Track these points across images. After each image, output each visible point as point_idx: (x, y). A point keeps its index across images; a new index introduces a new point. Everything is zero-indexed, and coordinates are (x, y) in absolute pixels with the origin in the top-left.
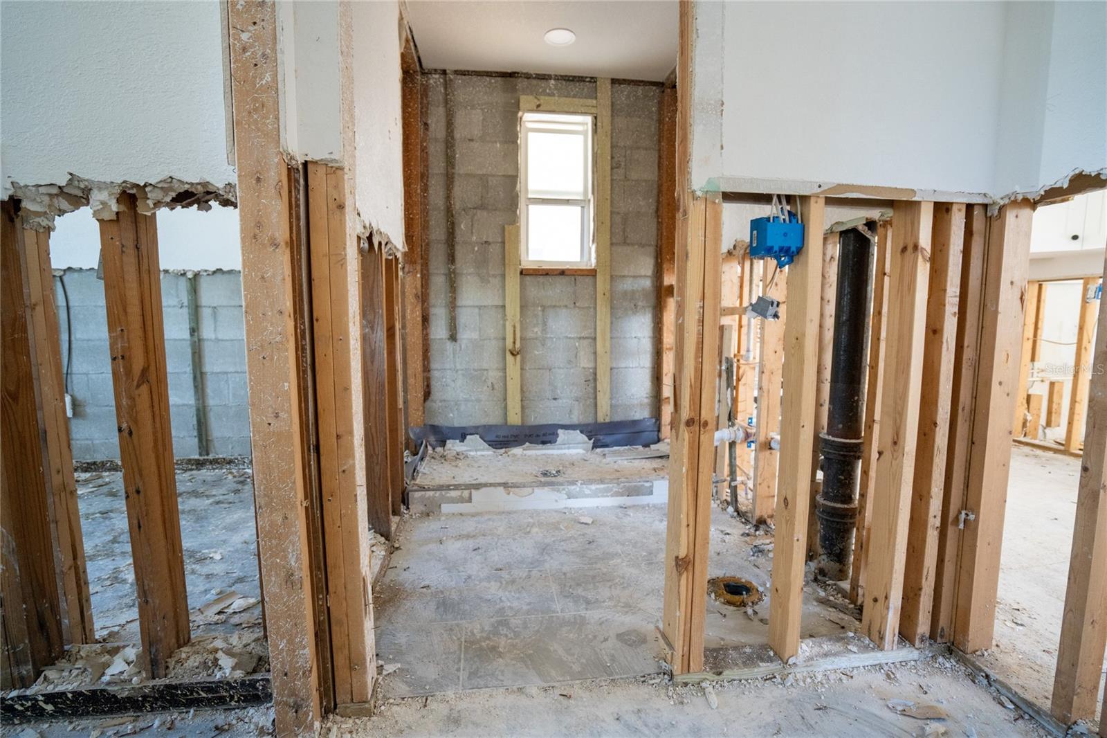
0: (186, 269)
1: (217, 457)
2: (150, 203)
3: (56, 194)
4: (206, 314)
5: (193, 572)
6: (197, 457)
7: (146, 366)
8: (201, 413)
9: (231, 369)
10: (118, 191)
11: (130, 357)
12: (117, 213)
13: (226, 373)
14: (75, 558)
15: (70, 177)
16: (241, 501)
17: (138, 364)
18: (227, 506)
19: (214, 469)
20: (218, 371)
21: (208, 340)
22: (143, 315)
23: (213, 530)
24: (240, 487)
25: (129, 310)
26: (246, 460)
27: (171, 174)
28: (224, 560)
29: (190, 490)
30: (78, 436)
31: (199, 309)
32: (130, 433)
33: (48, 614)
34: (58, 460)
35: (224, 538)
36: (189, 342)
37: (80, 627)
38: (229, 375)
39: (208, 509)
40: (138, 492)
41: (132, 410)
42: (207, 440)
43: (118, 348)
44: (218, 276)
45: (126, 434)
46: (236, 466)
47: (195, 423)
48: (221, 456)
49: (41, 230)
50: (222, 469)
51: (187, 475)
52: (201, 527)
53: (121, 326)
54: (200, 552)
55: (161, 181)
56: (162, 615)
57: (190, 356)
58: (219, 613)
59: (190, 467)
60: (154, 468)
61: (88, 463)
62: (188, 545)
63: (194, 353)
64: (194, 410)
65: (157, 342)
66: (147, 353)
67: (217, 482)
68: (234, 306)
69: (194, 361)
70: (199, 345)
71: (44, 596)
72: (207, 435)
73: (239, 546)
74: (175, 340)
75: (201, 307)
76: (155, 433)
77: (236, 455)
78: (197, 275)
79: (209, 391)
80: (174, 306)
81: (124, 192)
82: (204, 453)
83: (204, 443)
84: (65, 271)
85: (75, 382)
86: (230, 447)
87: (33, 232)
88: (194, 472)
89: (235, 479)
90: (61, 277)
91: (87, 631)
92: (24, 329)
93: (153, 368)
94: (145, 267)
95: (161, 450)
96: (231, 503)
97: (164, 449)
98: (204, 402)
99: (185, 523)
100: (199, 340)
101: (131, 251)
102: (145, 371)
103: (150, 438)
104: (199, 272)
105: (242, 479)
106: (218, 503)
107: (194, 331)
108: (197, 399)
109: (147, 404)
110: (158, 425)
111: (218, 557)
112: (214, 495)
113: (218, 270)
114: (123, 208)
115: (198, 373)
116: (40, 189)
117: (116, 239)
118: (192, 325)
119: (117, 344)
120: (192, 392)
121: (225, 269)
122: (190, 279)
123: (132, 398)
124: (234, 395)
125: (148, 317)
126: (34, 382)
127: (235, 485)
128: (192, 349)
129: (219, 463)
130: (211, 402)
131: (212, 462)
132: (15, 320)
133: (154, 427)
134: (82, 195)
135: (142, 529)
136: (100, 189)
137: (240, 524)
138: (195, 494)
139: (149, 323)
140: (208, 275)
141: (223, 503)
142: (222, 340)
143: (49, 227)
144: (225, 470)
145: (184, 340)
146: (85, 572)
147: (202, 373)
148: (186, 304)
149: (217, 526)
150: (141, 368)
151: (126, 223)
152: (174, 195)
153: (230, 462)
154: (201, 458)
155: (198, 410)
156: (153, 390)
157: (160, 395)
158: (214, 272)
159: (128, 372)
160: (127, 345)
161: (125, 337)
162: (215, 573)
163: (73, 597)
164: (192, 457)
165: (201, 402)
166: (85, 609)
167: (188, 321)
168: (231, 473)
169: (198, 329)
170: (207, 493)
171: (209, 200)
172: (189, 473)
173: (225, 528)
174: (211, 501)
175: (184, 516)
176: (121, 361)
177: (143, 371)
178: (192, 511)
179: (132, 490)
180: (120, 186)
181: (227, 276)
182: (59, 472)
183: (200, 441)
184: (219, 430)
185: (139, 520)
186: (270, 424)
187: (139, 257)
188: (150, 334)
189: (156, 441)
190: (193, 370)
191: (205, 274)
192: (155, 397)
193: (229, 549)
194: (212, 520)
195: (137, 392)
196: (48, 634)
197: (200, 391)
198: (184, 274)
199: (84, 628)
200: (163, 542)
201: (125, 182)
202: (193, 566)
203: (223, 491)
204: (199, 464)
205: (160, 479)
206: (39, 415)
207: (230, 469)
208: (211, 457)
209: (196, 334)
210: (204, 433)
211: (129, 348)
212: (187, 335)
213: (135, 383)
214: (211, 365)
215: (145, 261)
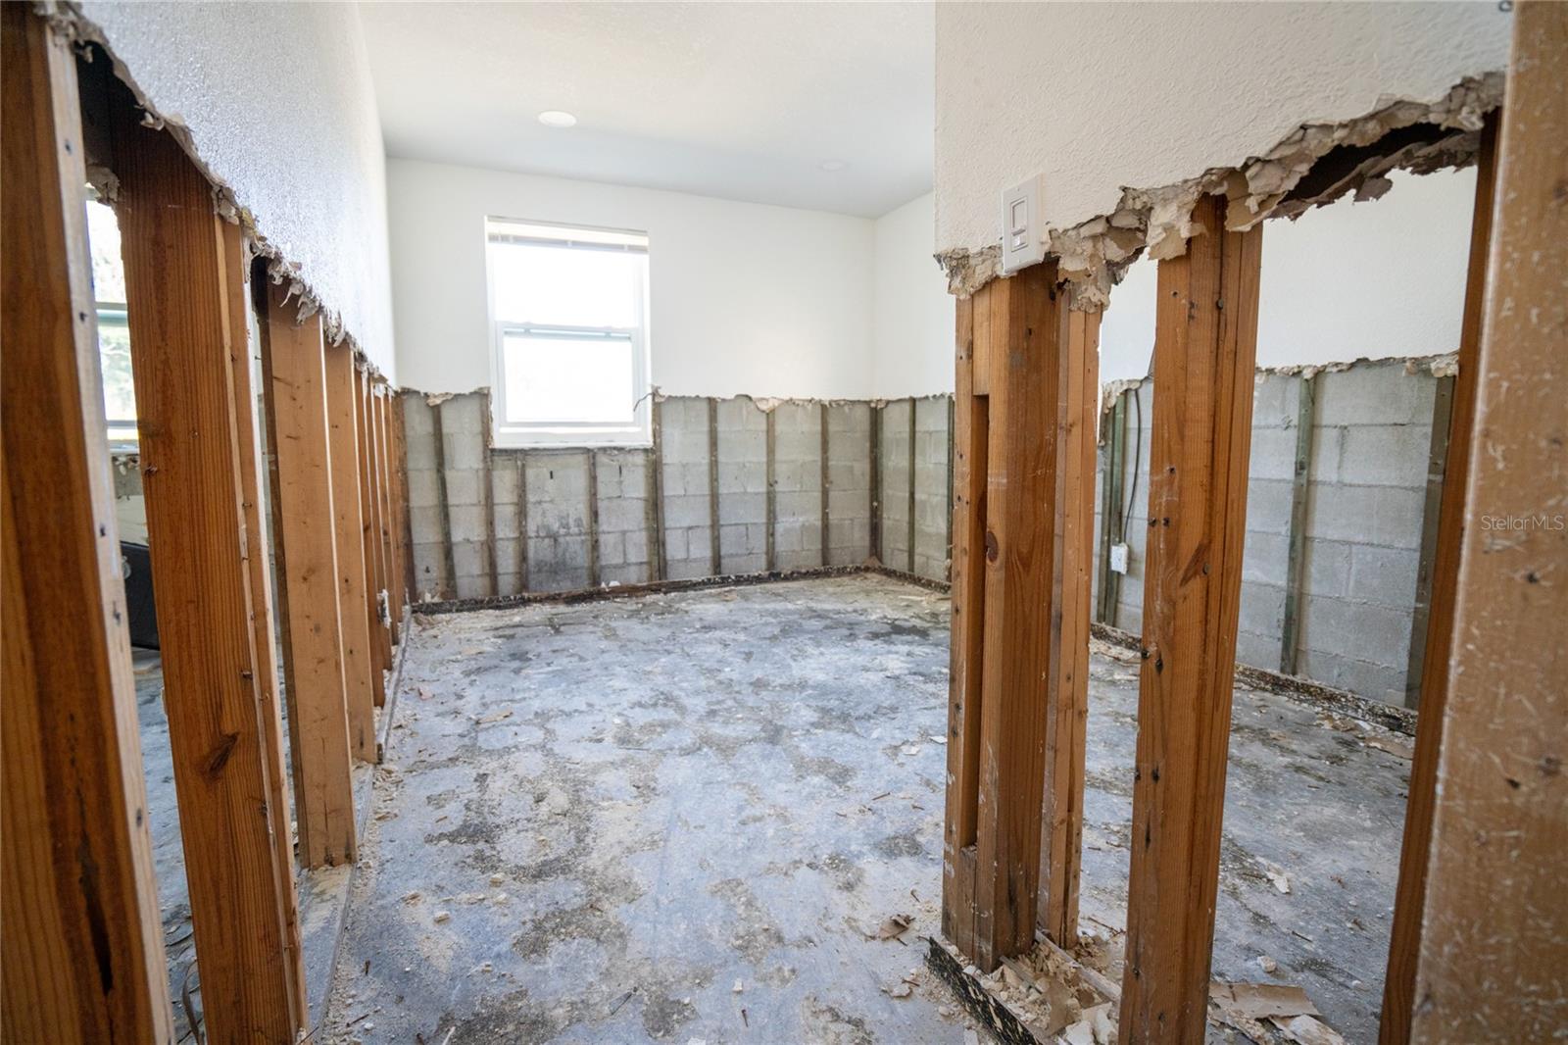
0: (1303, 364)
1: (1309, 682)
2: (1252, 203)
3: (1102, 235)
4: (1327, 439)
5: (1234, 893)
6: (1276, 672)
7: (1206, 541)
8: (1295, 603)
9: (1360, 538)
10: (1193, 195)
11: (1179, 521)
12: (1189, 241)
13: (1350, 543)
14: (1070, 810)
15: (1122, 194)
16: (1341, 784)
17: (1191, 538)
18: (1313, 782)
19: (1301, 701)
20: (1336, 537)
21: (1324, 483)
22: (1213, 442)
23: (1282, 822)
24: (1343, 752)
25: (1188, 433)
26: (1362, 704)
27: (1303, 120)
28: (1292, 899)
29: (1257, 727)
30: (1129, 601)
31: (1317, 431)
32: (1160, 666)
33: (1020, 886)
34: (1071, 662)
35: (1299, 849)
36: (1291, 485)
37: (1061, 910)
38: (1354, 549)
39: (1280, 775)
40: (1156, 777)
41: (1169, 624)
42: (1297, 650)
43: (1160, 504)
44: (1359, 371)
45: (1152, 663)
46: (1342, 708)
47: (1282, 617)
48: (1317, 683)
49: (1092, 311)
50: (1314, 704)
51: (1254, 697)
52: (1262, 805)
53: (1171, 463)
54: (1253, 857)
55: (1281, 144)
56: (1158, 1012)
57: (1289, 508)
58: (1266, 1021)
59: (1263, 685)
60: (1190, 740)
61: (1134, 639)
62: (1236, 831)
63: (1297, 504)
64: (1284, 595)
65: (1233, 495)
66: (1211, 516)
67: (1303, 728)
68: (1382, 425)
69: (1294, 517)
70: (1308, 491)
71: (1020, 860)
72: (1298, 642)
73: (1327, 884)
74: (1270, 481)
75: (1320, 426)
76: (1202, 673)
77: (1344, 690)
78: (1320, 373)
79: (1313, 570)
80: (1276, 427)
81: (1205, 197)
82: (1288, 669)
83: (1292, 653)
84: (1141, 382)
85: (1134, 529)
86: (1336, 672)
87: (1082, 314)
88: (1267, 695)
89: (1336, 734)
90: (1136, 391)
91: (1069, 920)
92: (1051, 461)
93: (1217, 545)
94: (1228, 346)
95: (1208, 703)
96: (1321, 779)
97: (1216, 706)
98: (1301, 585)
99: (1236, 785)
100: (1309, 482)
101: (1206, 315)
102: (1202, 551)
103: (1192, 683)
104: (1325, 367)
105: (1348, 737)
106: (1298, 769)
107: (1302, 467)
108: (1291, 580)
109: (1196, 616)
110: (1210, 659)
111: (1282, 886)
112: (1294, 752)
113: (1359, 360)
114: (1200, 228)
115: (1299, 537)
116: (1082, 230)
117: (1183, 293)
118: (1301, 457)
119: (1161, 497)
120: (1285, 567)
121: (1372, 359)
122: (1307, 380)
123: (1171, 602)
124: (1358, 582)
125: (1222, 446)
126: (1056, 539)
127: (1333, 744)
128: (1295, 497)
129: (1310, 694)
130: (1314, 588)
131: (1298, 688)
132: (1040, 448)
133: (1203, 662)
134: (1137, 225)
135: (1151, 845)
136: (1165, 201)
137: (1335, 834)
138: (1262, 736)
139: (1222, 458)
140: (1340, 371)
141: (1306, 773)
142: (1351, 486)
143: (1102, 304)
144: (1317, 709)
145: (1284, 480)
146: (1079, 834)
147: (1305, 539)
148: (1295, 422)
149: (1290, 817)
150: (1196, 545)
151: (1203, 260)
152: (1303, 169)
153: (1331, 698)
154: (1283, 677)
155: (1290, 598)
156: (1212, 589)
157: (1223, 600)
158: (1352, 365)
159: (1173, 551)
160: (1176, 499)
161: (1176, 484)
162: (1272, 919)
163: (1059, 864)
164: (1269, 671)
165: (1297, 585)
166: (1070, 889)
167: (1294, 450)
168: (1329, 718)
169: (1310, 464)
170: (1283, 742)
171: (1388, 170)
172: (1259, 693)
173: (1302, 827)
174: (1287, 760)
175: (1238, 771)
176: (1163, 529)
177: (1198, 551)
178: (1253, 768)
179: (1147, 769)
180: (1198, 184)
181: (1376, 371)
182: (1069, 678)
183: (1286, 647)
184: (1318, 637)
185: (1148, 826)
186: (1515, 785)
187: (1219, 326)
188: (1221, 481)
189: (1201, 689)
190: (1292, 532)
191: (1335, 369)
192: (1214, 604)
193: (1305, 879)
194: (1283, 800)
195: (1181, 592)
196: (1016, 913)
197: (1298, 567)
198: (1298, 374)
199: (1065, 913)
200: (1183, 881)
201: (1209, 171)
202: (1237, 881)
203: (1309, 748)
204: (1278, 686)
205: (1197, 763)
206: (1056, 589)
207: (1329, 709)
208: (1298, 679)
209: (1305, 472)
210: (1293, 637)
211: (1180, 506)
212: (1288, 473)
213: (1181, 574)
214: (1325, 526)
215: (1231, 334)
